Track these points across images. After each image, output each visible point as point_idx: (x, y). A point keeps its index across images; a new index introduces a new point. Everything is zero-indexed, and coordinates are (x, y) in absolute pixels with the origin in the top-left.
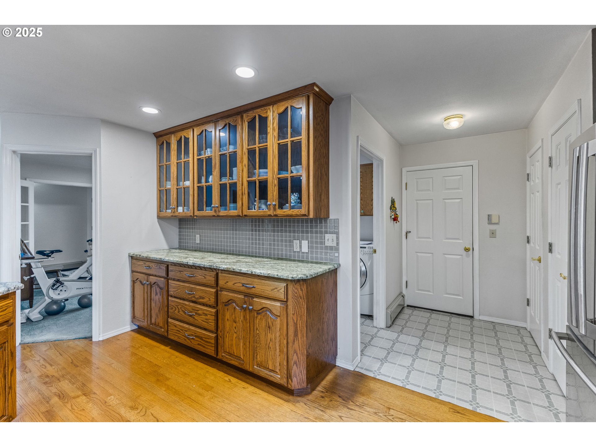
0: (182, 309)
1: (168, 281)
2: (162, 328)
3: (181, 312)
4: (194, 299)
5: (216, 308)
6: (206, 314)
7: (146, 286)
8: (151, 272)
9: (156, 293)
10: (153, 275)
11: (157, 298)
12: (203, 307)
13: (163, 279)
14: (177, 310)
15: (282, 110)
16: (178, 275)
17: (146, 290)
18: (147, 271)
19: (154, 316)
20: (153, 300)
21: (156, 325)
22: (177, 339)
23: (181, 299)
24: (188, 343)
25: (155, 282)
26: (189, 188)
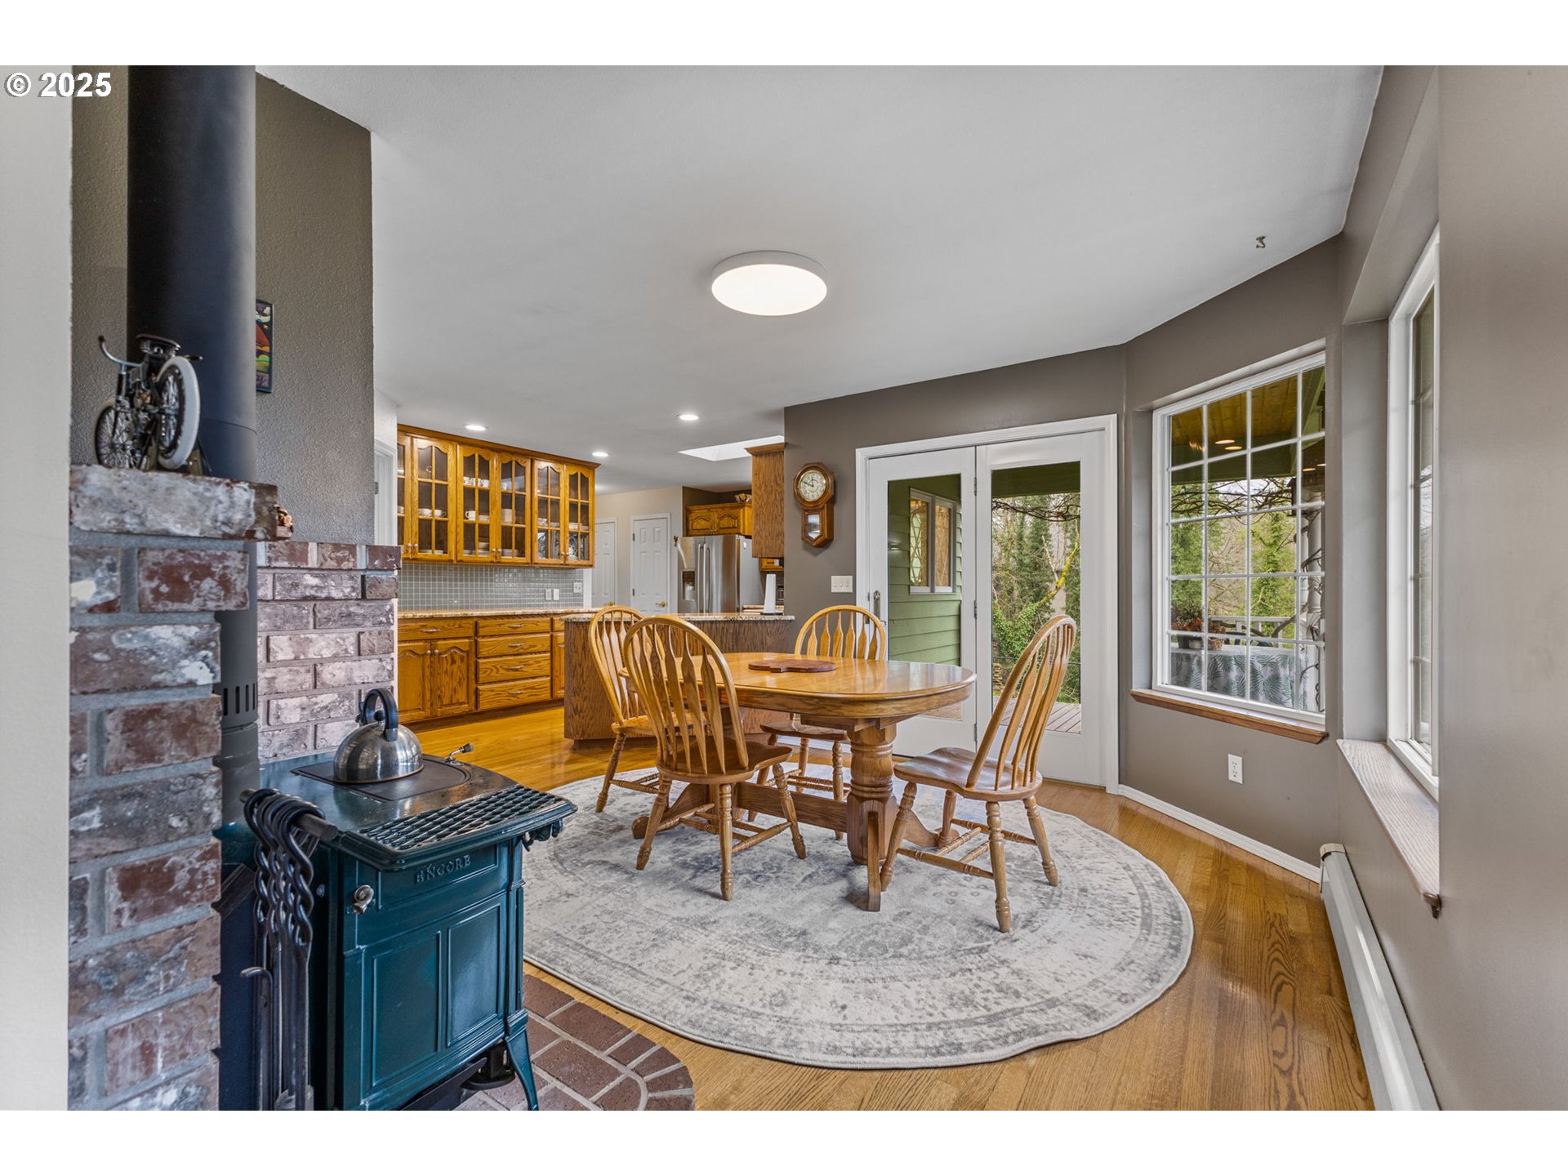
0: (504, 667)
1: (476, 641)
2: (464, 703)
3: (502, 671)
4: (521, 651)
5: (551, 651)
6: (539, 662)
7: (428, 657)
8: (441, 636)
9: (453, 662)
10: (445, 639)
11: (455, 667)
12: (534, 656)
13: (467, 640)
14: (495, 670)
15: (573, 473)
16: (496, 630)
17: (428, 663)
18: (429, 636)
19: (447, 693)
20: (446, 672)
21: (451, 704)
22: (495, 705)
23: (501, 656)
24: (514, 701)
25: (452, 648)
26: (447, 522)
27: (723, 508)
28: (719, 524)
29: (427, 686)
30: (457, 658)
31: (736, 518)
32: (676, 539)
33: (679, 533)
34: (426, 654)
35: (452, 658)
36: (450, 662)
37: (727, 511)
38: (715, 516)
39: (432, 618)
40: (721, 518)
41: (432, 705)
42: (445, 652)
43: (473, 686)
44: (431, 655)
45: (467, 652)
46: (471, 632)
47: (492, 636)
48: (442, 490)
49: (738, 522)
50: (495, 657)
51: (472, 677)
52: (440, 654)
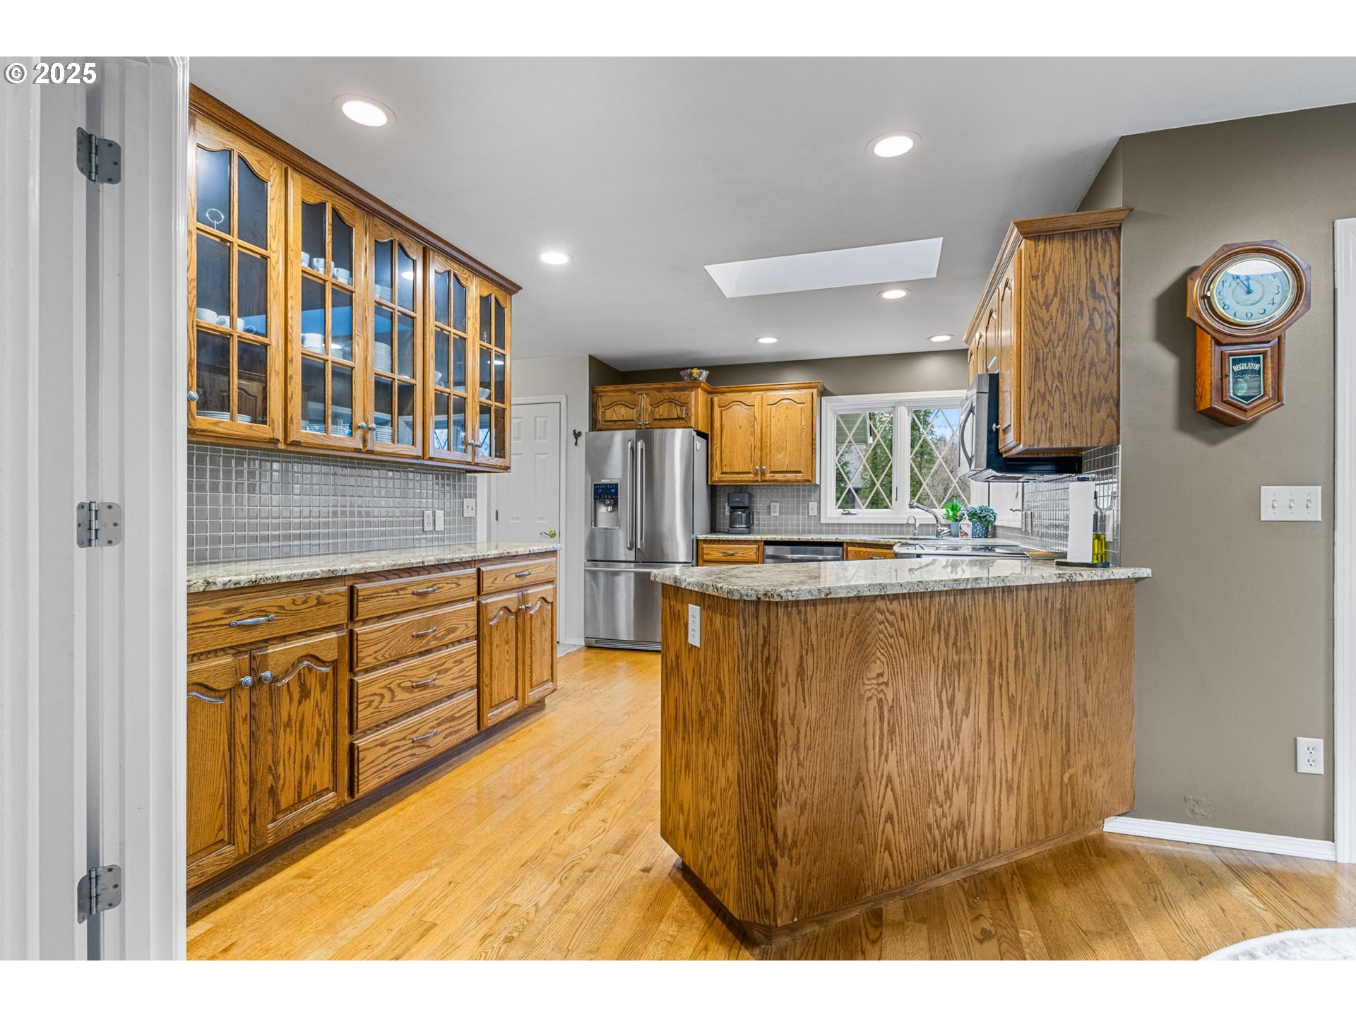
0: (402, 685)
1: (351, 632)
2: (327, 790)
3: (401, 695)
4: (433, 643)
5: (478, 637)
6: (461, 661)
7: (244, 694)
8: (278, 632)
9: (305, 693)
10: (283, 639)
11: (309, 704)
12: (452, 650)
13: (333, 635)
14: (388, 695)
15: (485, 294)
16: (391, 602)
17: (243, 709)
18: (247, 637)
19: (289, 775)
20: (288, 724)
21: (300, 801)
22: (389, 774)
23: (396, 661)
24: (423, 754)
25: (300, 660)
26: (266, 346)
27: (659, 390)
28: (652, 412)
29: (242, 772)
30: (312, 682)
31: (685, 404)
32: (577, 435)
33: (584, 427)
34: (239, 685)
35: (303, 686)
36: (296, 696)
37: (667, 394)
38: (644, 401)
39: (256, 587)
40: (658, 404)
41: (253, 819)
42: (286, 673)
43: (344, 740)
44: (253, 688)
45: (335, 664)
46: (342, 615)
47: (380, 618)
48: (257, 269)
49: (688, 410)
50: (386, 665)
51: (344, 721)
52: (275, 679)
